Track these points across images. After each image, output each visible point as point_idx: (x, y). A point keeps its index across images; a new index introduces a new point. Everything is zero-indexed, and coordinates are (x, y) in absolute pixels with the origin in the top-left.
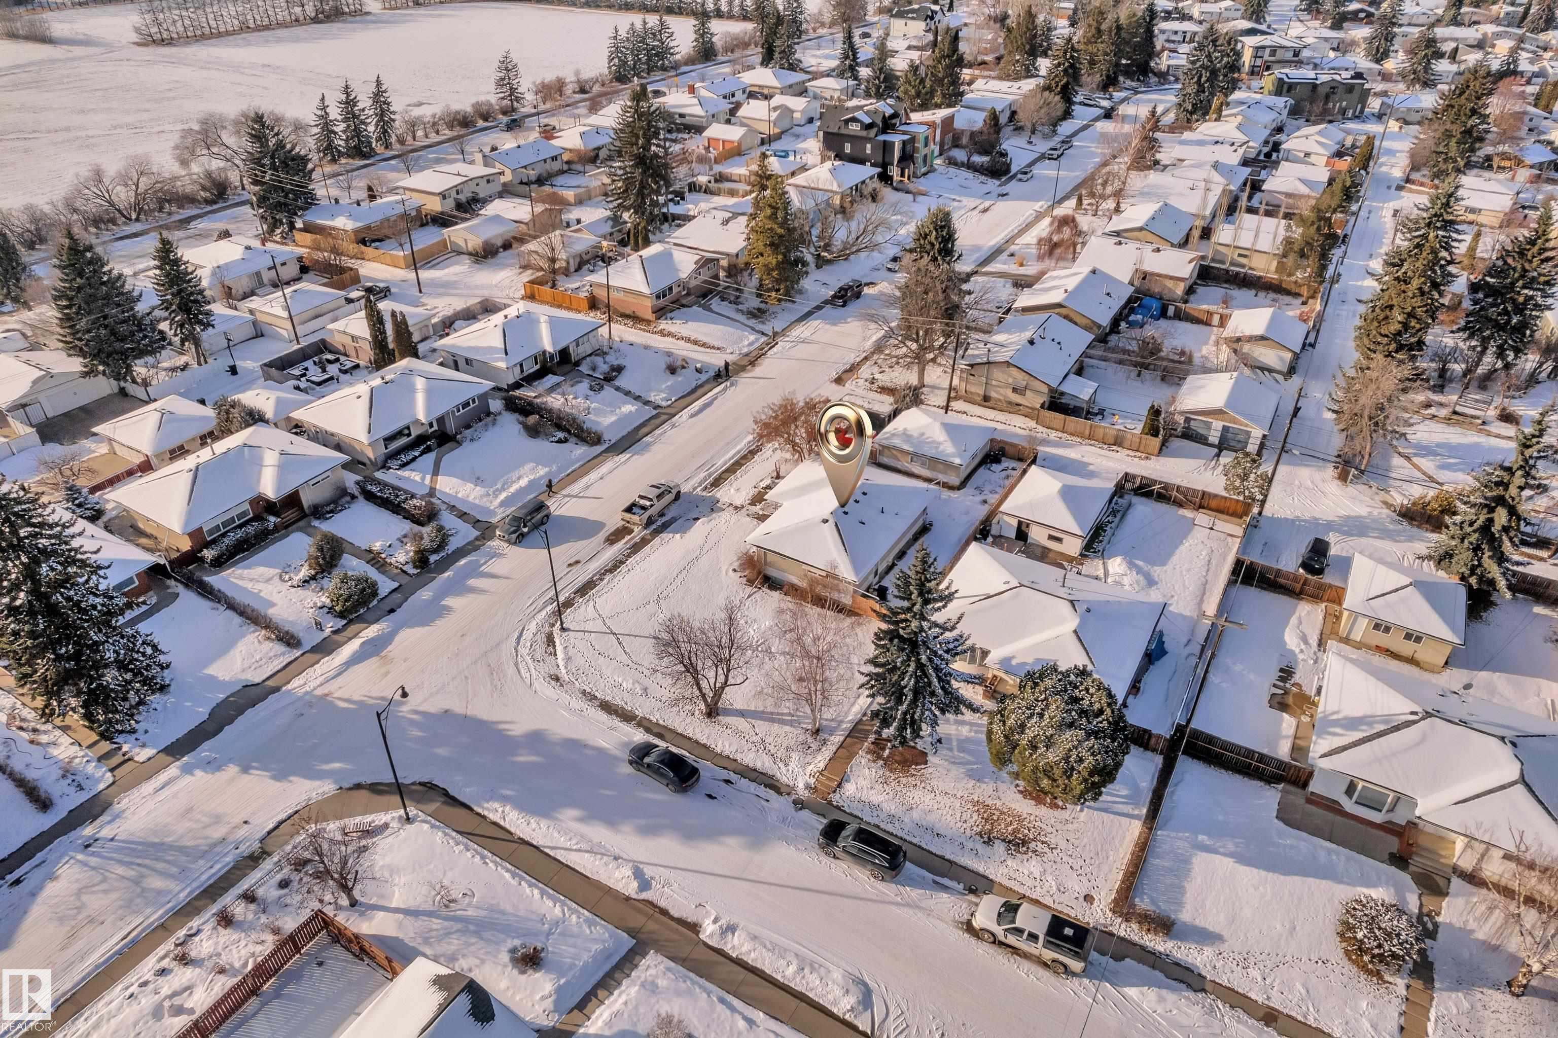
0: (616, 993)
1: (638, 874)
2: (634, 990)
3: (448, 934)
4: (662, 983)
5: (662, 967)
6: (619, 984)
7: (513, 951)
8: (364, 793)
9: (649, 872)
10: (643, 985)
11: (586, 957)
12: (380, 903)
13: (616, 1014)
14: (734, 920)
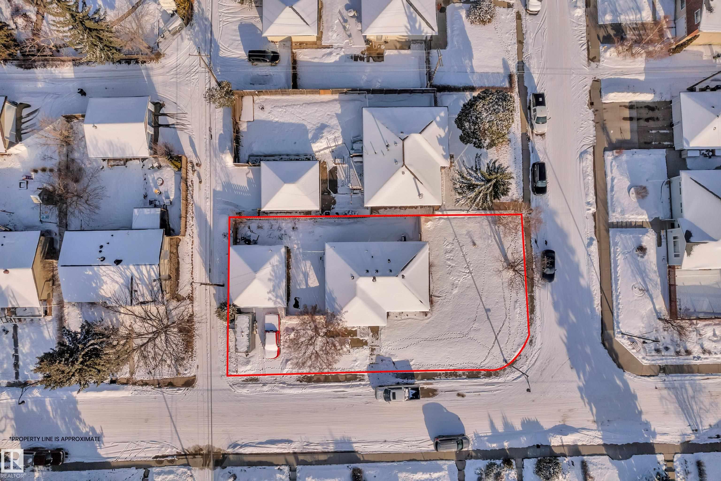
0: (630, 221)
1: (590, 244)
2: (627, 216)
3: (650, 280)
4: (619, 210)
5: (614, 214)
6: (626, 222)
7: (642, 257)
8: (621, 361)
9: (586, 242)
10: (624, 215)
11: (628, 236)
12: (654, 311)
13: (638, 214)
14: (585, 204)
